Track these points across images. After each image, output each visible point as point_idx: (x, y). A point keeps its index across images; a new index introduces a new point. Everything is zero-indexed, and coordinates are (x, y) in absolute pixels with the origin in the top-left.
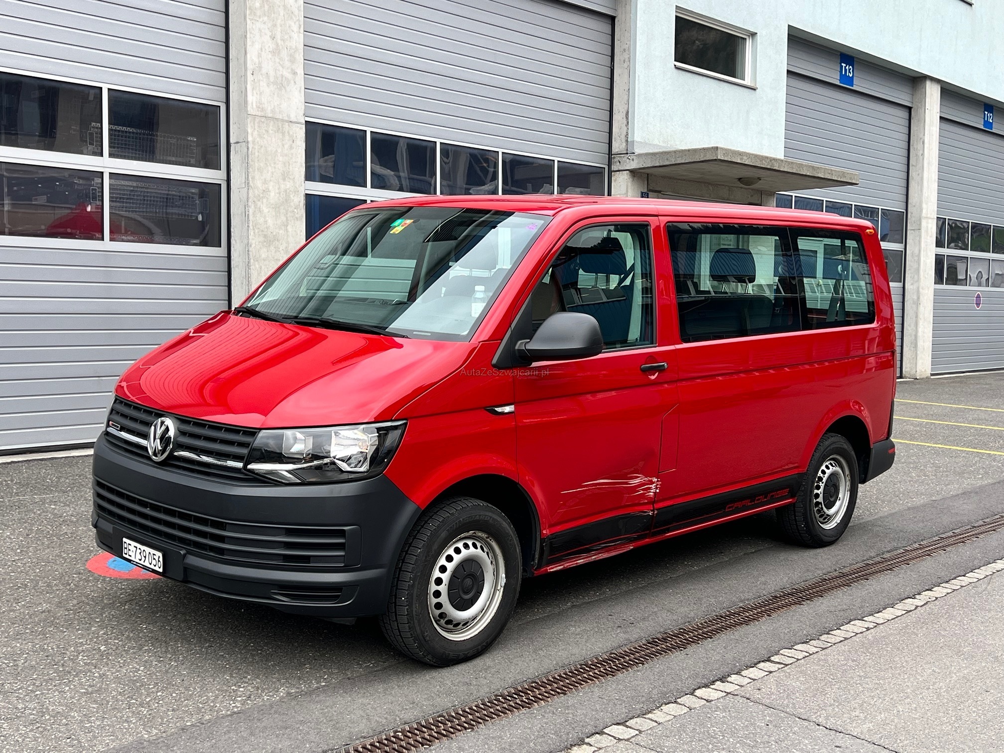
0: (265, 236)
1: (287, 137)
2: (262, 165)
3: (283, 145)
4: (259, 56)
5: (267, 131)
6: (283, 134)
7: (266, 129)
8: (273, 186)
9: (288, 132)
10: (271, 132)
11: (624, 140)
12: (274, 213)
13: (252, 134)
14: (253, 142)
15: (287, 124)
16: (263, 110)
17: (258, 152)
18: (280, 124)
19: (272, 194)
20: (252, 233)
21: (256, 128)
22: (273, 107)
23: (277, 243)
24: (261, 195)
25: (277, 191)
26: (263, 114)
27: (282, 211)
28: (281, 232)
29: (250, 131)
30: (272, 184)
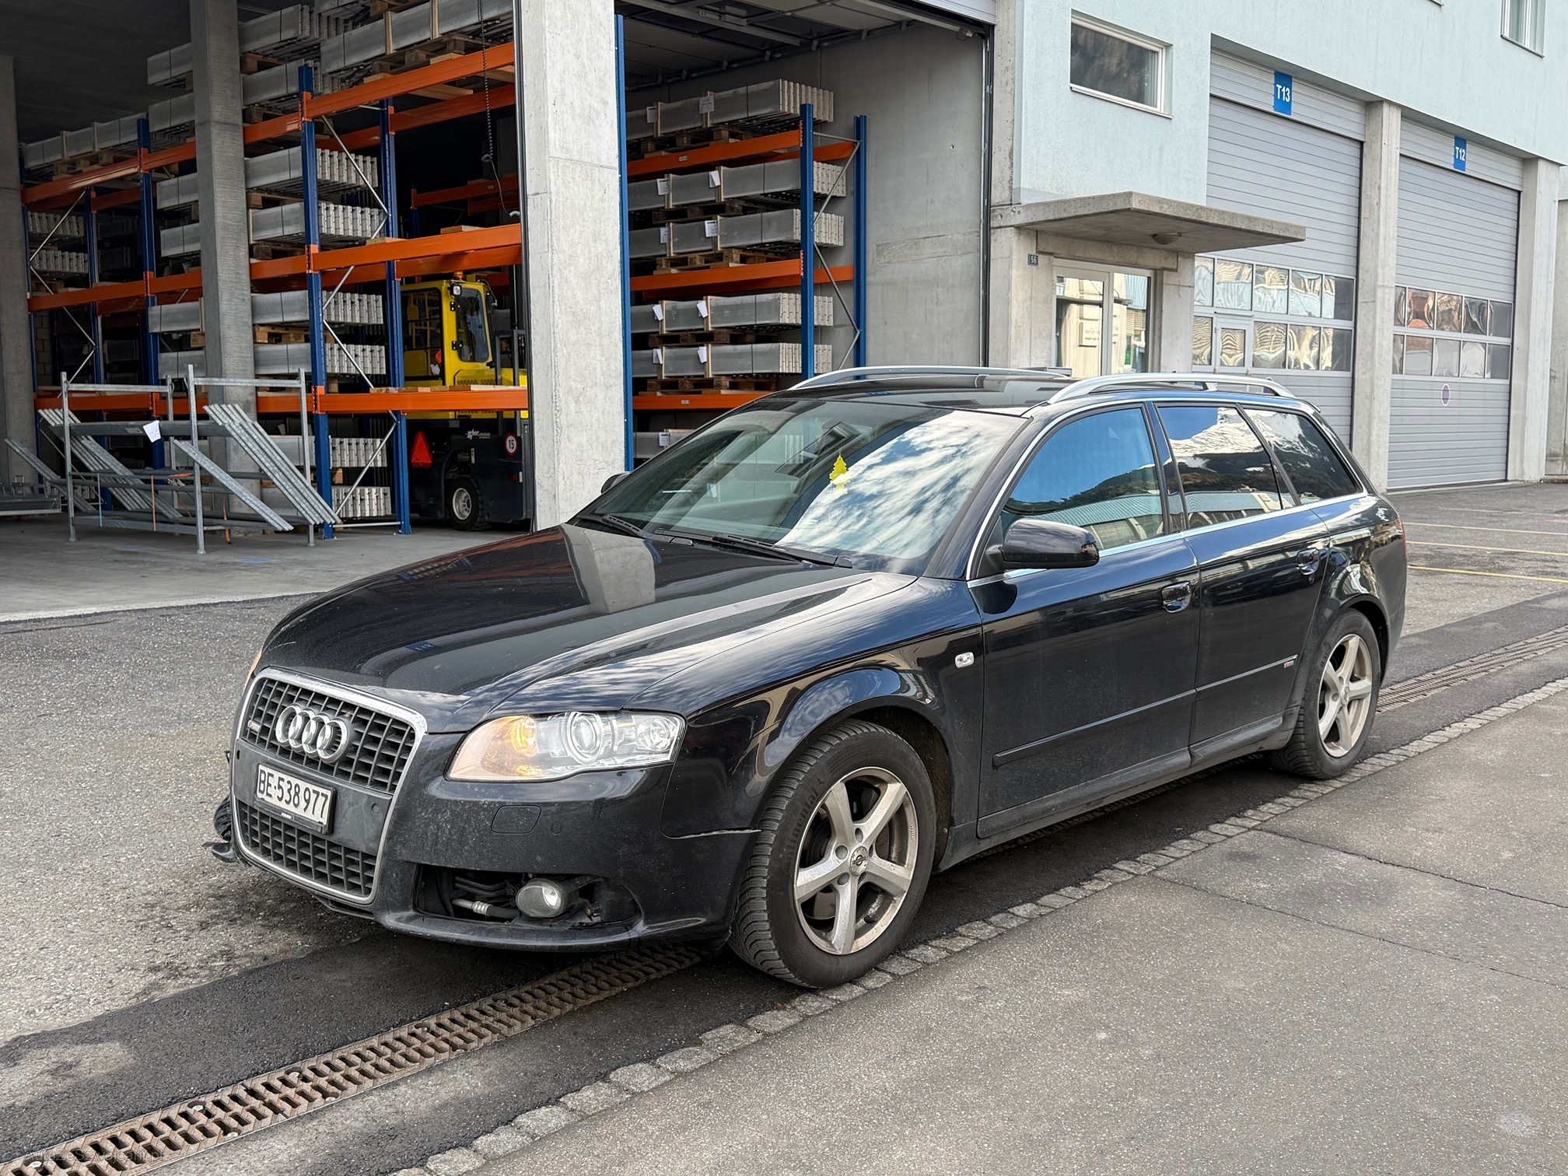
0: (574, 314)
1: (598, 187)
2: (568, 222)
3: (593, 196)
4: (562, 80)
5: (573, 178)
6: (593, 182)
7: (572, 175)
8: (582, 250)
9: (599, 180)
10: (577, 179)
11: (1006, 187)
12: (583, 285)
13: (555, 182)
14: (557, 193)
15: (597, 169)
16: (567, 151)
17: (563, 205)
18: (589, 170)
19: (581, 260)
21: (560, 174)
22: (579, 147)
23: (588, 323)
24: (568, 262)
25: (587, 256)
26: (568, 156)
27: (594, 282)
28: (592, 308)
29: (552, 178)
30: (580, 246)
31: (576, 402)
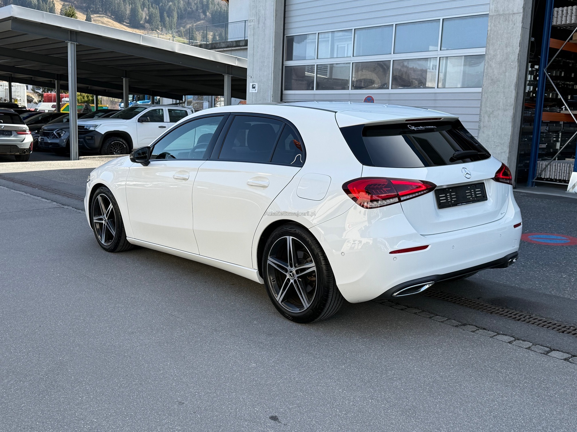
0: (492, 80)
1: (511, 23)
2: (494, 41)
5: (499, 22)
6: (509, 22)
7: (498, 21)
8: (499, 52)
9: (512, 20)
10: (501, 22)
12: (498, 67)
13: (490, 26)
14: (491, 30)
15: (511, 15)
17: (493, 34)
18: (507, 17)
19: (499, 56)
20: (485, 79)
21: (493, 22)
22: (504, 8)
23: (499, 83)
24: (492, 58)
25: (502, 54)
27: (504, 65)
28: (501, 76)
29: (489, 24)
30: (499, 50)
31: (489, 117)
